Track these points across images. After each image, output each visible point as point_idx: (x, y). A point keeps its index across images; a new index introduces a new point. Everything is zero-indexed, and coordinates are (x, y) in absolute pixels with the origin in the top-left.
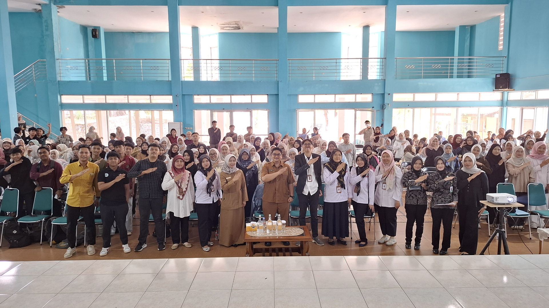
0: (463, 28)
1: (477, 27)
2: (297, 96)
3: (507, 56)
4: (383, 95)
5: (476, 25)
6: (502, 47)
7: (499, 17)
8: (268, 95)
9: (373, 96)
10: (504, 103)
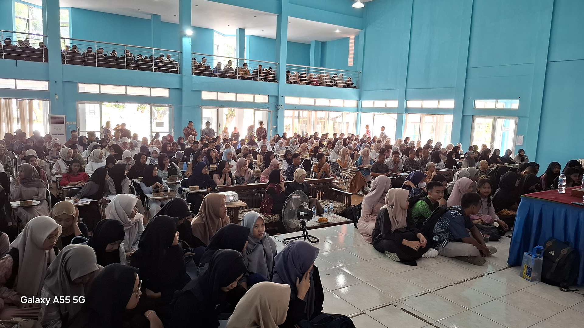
0: (317, 42)
1: (327, 43)
2: (200, 92)
3: (361, 72)
4: (277, 97)
5: (326, 42)
6: (352, 63)
7: (348, 39)
8: (169, 88)
9: (268, 97)
10: (359, 110)
